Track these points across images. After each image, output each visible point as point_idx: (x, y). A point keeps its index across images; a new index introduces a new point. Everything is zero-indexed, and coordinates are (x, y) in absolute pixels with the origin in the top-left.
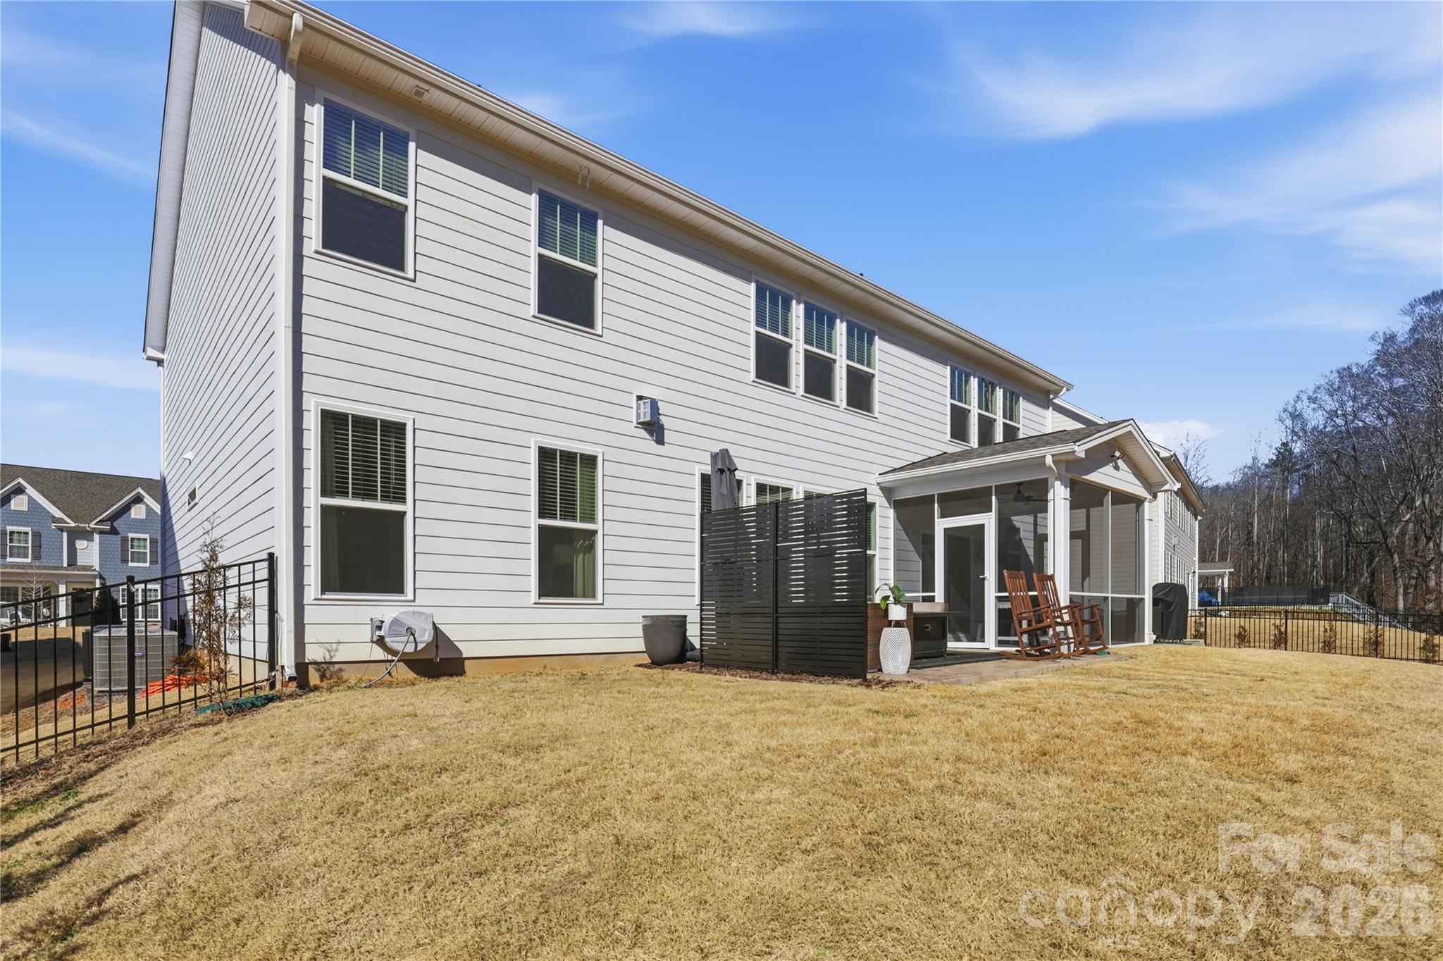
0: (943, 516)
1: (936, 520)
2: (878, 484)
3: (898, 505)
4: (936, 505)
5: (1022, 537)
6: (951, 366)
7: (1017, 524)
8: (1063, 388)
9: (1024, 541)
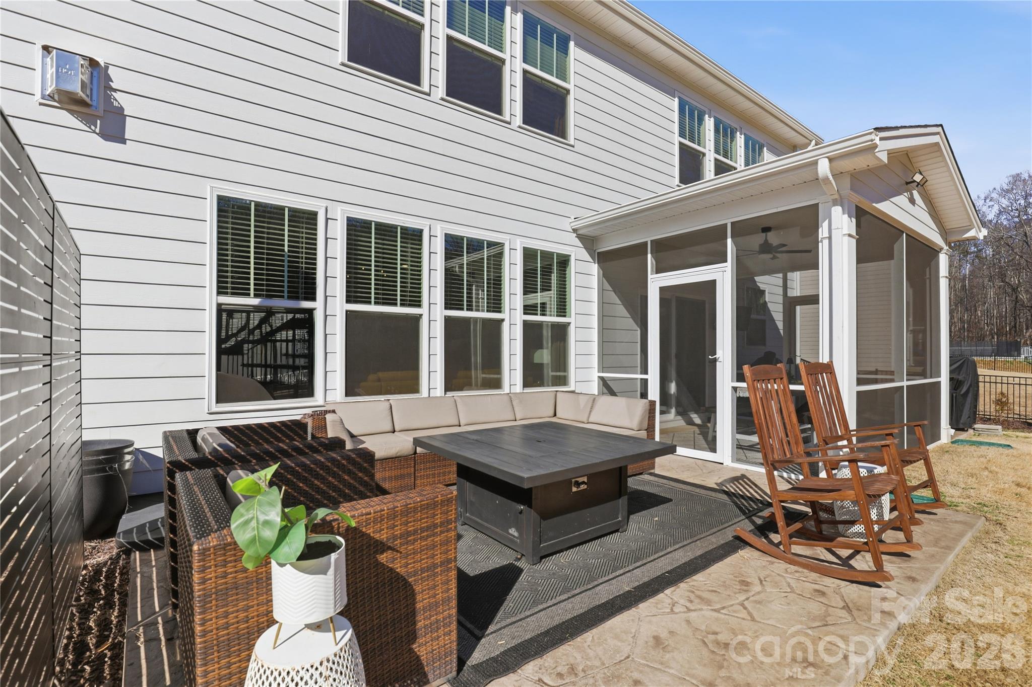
0: (658, 271)
1: (650, 276)
2: (575, 231)
3: (603, 258)
4: (649, 256)
5: (767, 300)
6: (680, 98)
7: (762, 287)
8: (811, 141)
9: (769, 305)
